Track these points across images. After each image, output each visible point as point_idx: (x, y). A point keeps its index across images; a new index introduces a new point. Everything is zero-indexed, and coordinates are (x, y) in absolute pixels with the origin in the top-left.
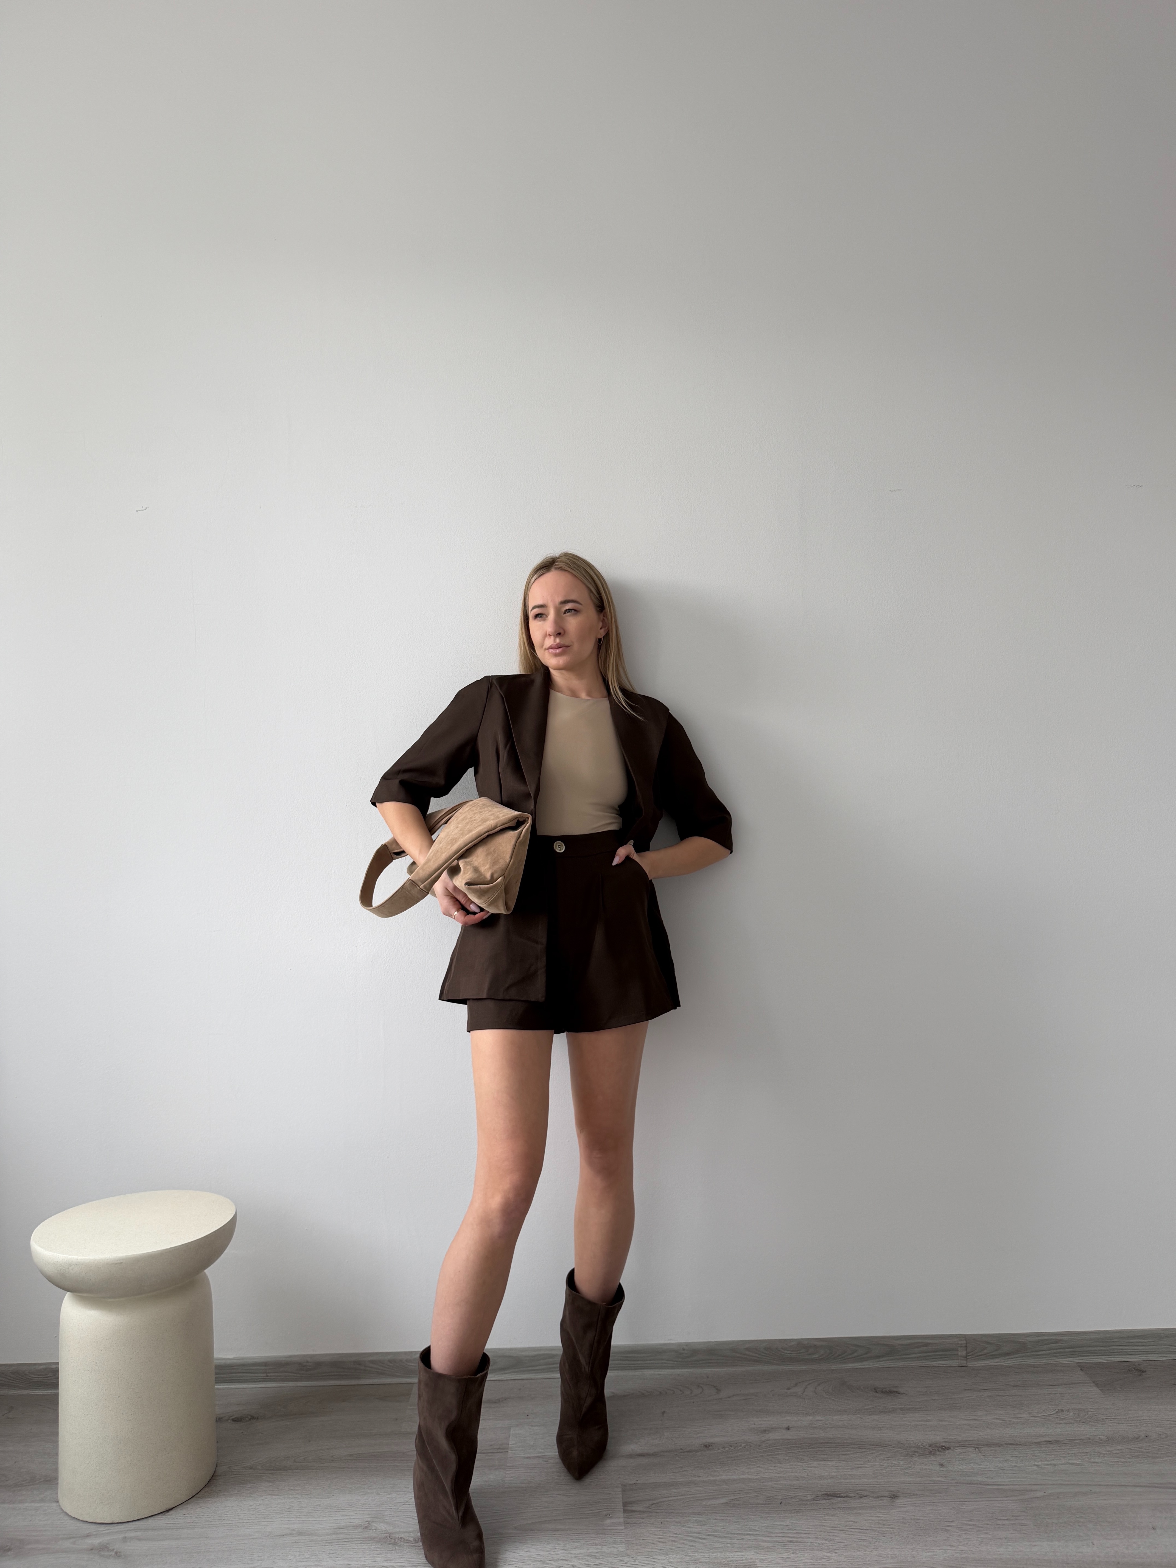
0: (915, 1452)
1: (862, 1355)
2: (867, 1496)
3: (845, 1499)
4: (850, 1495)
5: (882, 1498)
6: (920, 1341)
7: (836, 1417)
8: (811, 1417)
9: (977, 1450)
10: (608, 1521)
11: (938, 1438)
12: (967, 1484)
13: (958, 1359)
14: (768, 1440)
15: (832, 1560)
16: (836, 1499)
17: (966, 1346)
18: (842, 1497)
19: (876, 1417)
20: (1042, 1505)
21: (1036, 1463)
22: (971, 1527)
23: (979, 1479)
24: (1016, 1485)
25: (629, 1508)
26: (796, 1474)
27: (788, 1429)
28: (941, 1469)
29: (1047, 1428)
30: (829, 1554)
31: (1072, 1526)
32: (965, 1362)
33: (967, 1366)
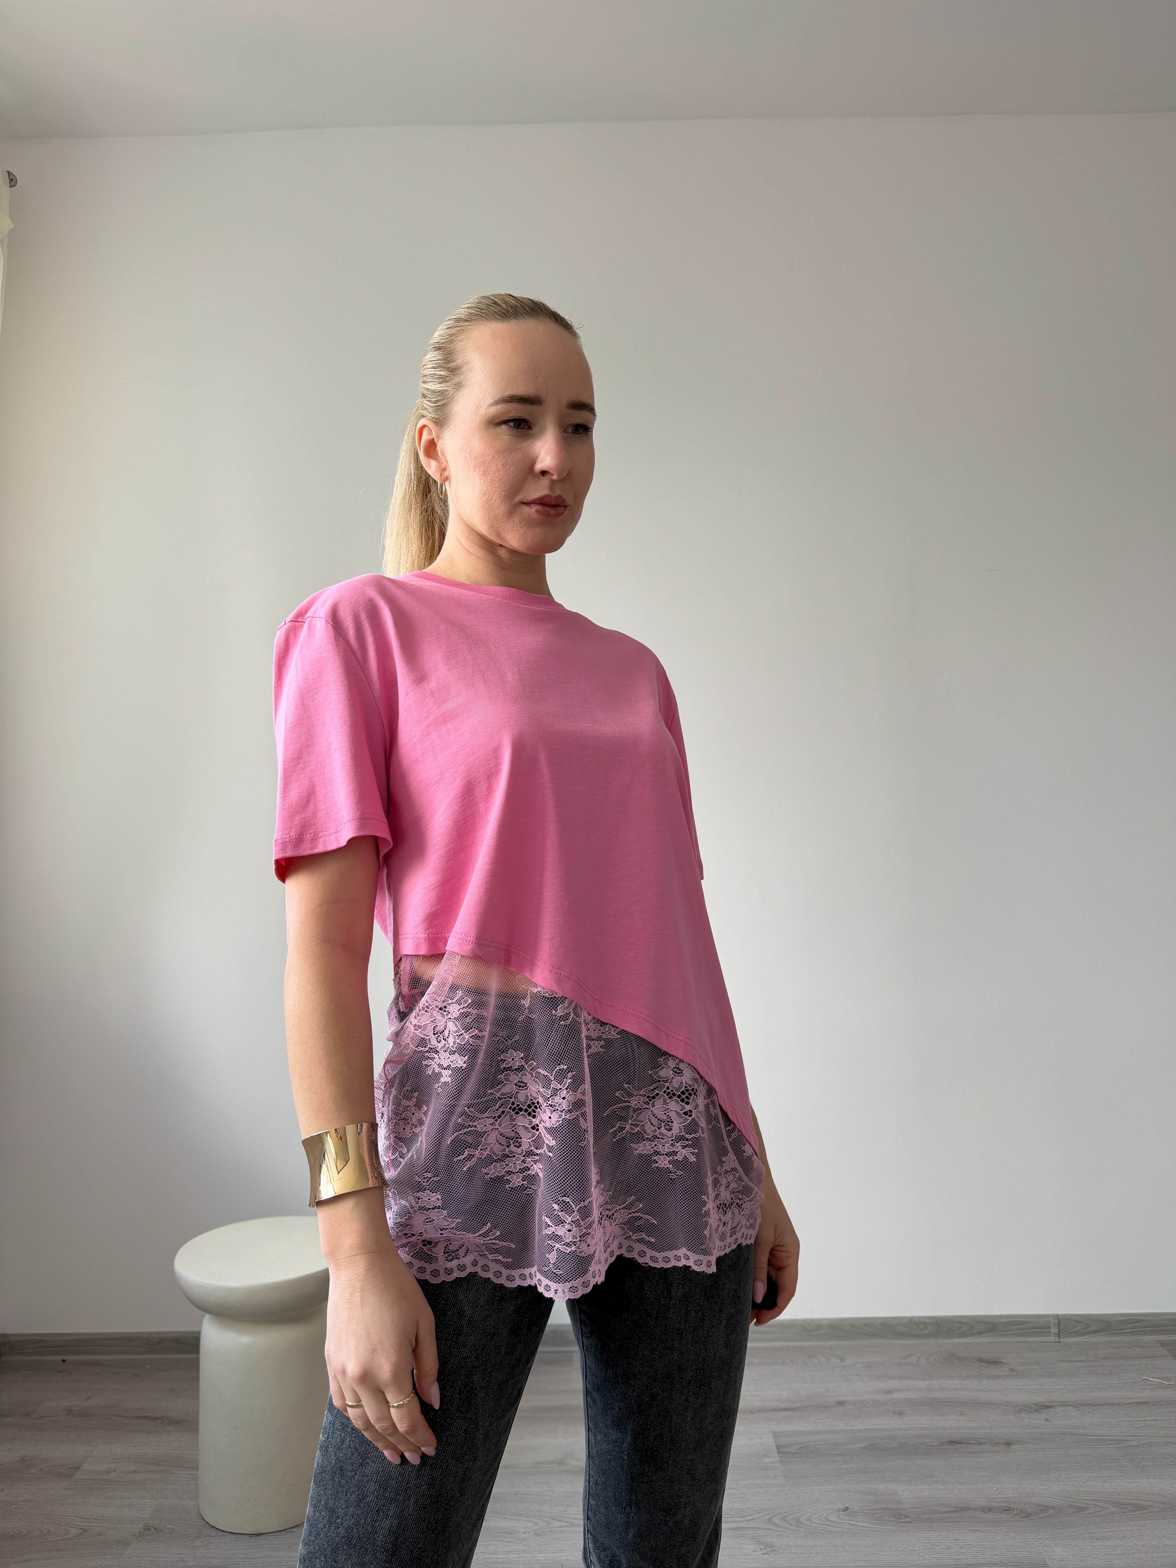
0: (1022, 1409)
1: (967, 1332)
2: (985, 1443)
3: (968, 1445)
4: (970, 1442)
5: (998, 1445)
6: (1017, 1319)
7: (949, 1381)
8: (927, 1382)
9: (1076, 1408)
10: (766, 1460)
11: (1041, 1399)
12: (1070, 1434)
13: (1051, 1336)
15: (963, 1491)
16: (958, 1445)
17: (1059, 1325)
18: (964, 1443)
19: (984, 1382)
20: (1137, 1451)
21: (1129, 1419)
22: (1078, 1468)
23: (1081, 1431)
24: (1113, 1436)
25: (782, 1450)
26: (922, 1426)
27: (908, 1390)
28: (1047, 1423)
29: (1136, 1392)
30: (959, 1487)
31: (1165, 1468)
32: (1057, 1338)
33: (1060, 1342)
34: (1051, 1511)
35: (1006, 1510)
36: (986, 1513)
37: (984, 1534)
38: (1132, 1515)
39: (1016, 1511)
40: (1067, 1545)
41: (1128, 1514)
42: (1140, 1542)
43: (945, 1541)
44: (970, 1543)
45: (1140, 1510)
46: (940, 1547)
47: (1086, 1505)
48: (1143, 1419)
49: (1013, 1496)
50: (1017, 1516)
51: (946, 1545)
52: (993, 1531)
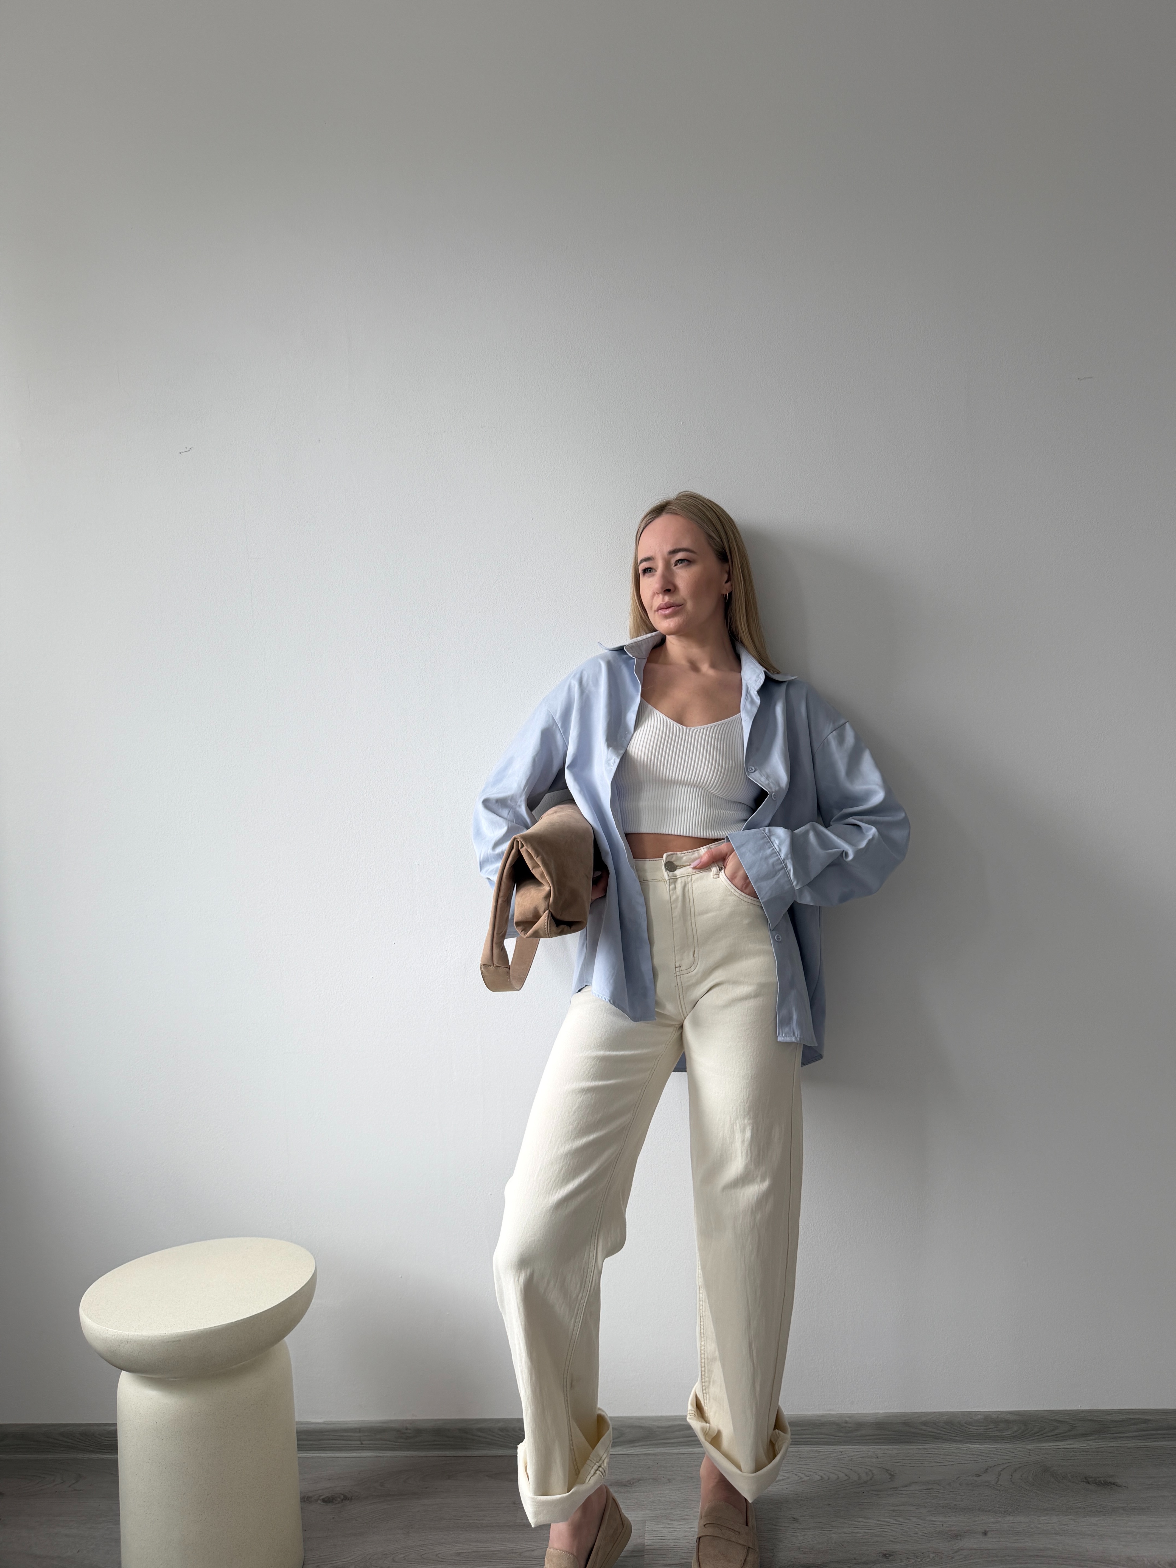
1: (1065, 1433)
7: (1043, 1518)
8: (1011, 1518)
14: (962, 1550)
19: (1094, 1520)
27: (985, 1533)
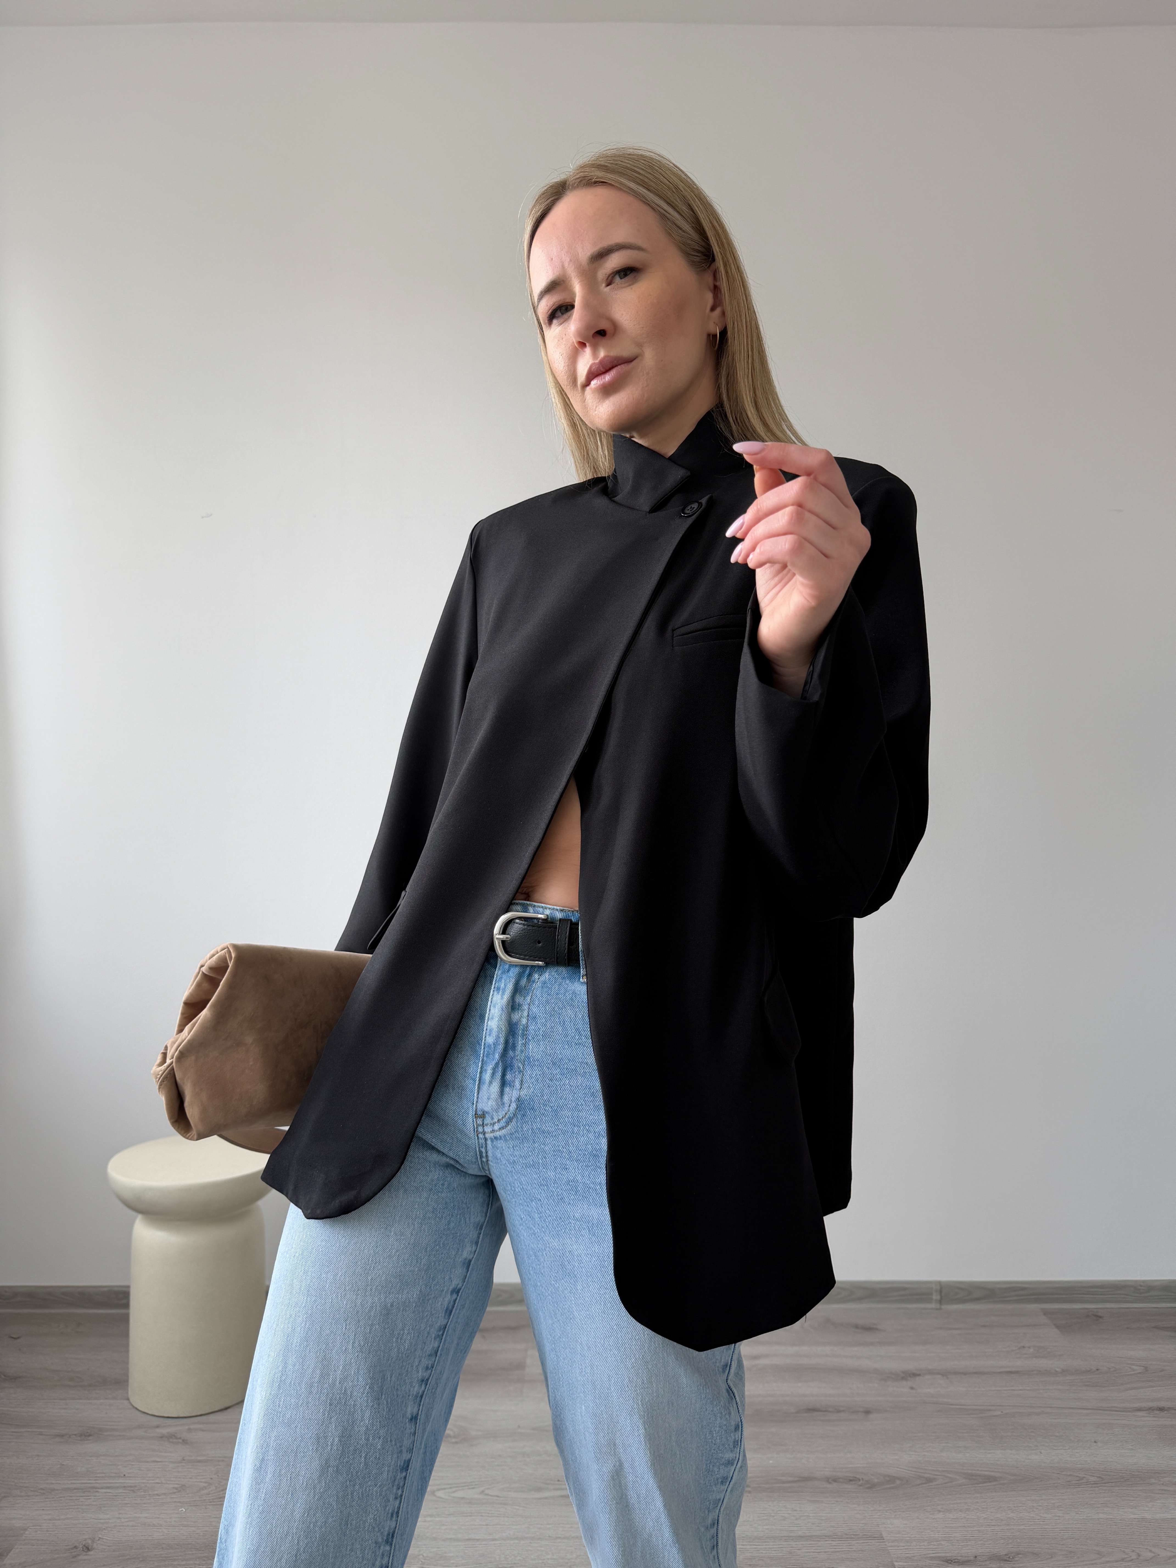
0: (889, 1377)
1: (846, 1297)
2: (844, 1411)
3: (825, 1413)
4: (828, 1410)
5: (857, 1413)
6: (901, 1285)
8: (796, 1348)
9: (944, 1377)
11: (910, 1366)
12: (933, 1403)
13: (932, 1303)
15: (810, 1461)
16: (816, 1412)
17: (941, 1292)
18: (821, 1411)
19: (856, 1349)
20: (999, 1422)
21: (996, 1389)
22: (934, 1437)
23: (945, 1400)
24: (977, 1405)
26: (782, 1393)
28: (912, 1391)
29: (1009, 1361)
30: (808, 1456)
31: (1023, 1439)
32: (938, 1305)
33: (940, 1309)
34: (898, 1482)
35: (851, 1480)
36: (830, 1483)
37: (824, 1505)
38: (980, 1487)
39: (861, 1482)
40: (908, 1517)
41: (976, 1485)
42: (982, 1515)
43: (783, 1512)
44: (807, 1514)
45: (990, 1482)
46: (775, 1517)
47: (935, 1477)
48: (1010, 1388)
49: (861, 1466)
50: (861, 1487)
51: (782, 1516)
52: (833, 1502)
